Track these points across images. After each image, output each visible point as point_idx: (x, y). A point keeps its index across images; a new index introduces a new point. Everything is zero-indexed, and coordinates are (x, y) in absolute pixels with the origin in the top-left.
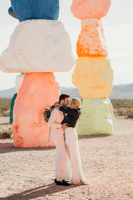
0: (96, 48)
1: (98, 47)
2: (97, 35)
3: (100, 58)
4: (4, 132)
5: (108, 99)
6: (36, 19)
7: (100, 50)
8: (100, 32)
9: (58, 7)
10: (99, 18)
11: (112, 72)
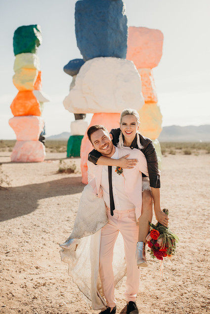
0: (149, 95)
1: (151, 94)
2: (150, 84)
3: (151, 105)
4: (68, 168)
5: (156, 140)
6: (104, 56)
7: (152, 97)
8: (152, 81)
9: (126, 46)
10: (151, 68)
11: (161, 116)
